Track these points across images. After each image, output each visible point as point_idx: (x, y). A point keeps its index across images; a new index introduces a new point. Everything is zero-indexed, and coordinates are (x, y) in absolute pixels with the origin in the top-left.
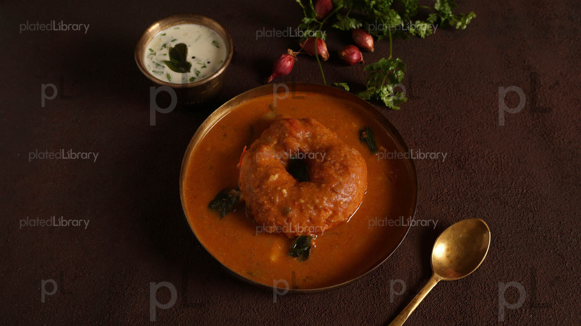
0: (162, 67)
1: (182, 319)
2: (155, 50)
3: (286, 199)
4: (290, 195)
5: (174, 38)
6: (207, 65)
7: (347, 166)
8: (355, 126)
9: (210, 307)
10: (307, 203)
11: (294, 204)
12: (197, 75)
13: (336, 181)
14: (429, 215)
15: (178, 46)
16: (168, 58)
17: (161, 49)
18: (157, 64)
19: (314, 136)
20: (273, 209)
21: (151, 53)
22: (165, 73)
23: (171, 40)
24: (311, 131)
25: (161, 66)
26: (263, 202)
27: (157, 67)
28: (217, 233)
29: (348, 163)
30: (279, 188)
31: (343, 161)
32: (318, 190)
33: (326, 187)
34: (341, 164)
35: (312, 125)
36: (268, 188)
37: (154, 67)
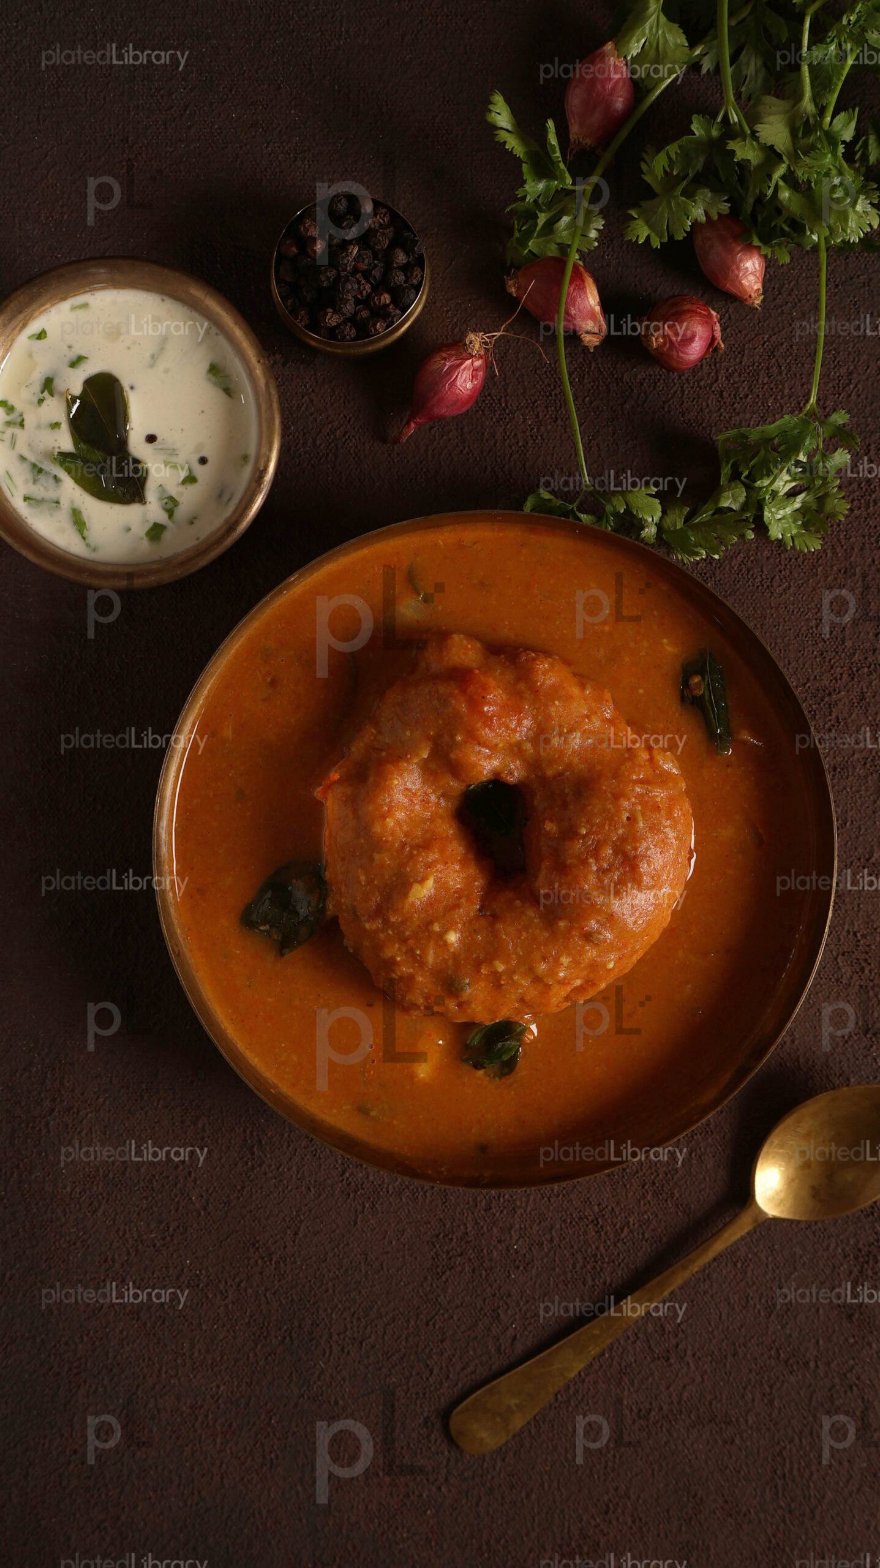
0: (51, 481)
1: (198, 1183)
2: (19, 406)
3: (455, 957)
4: (467, 944)
5: (78, 350)
6: (199, 471)
7: (635, 857)
8: (669, 649)
9: (266, 1156)
10: (514, 972)
11: (478, 971)
12: (170, 513)
13: (599, 912)
14: (856, 909)
15: (91, 383)
16: (66, 442)
17: (41, 401)
18: (34, 466)
19: (540, 734)
20: (420, 979)
21: (8, 418)
22: (65, 504)
23: (67, 360)
24: (534, 718)
25: (47, 473)
26: (394, 958)
27: (35, 481)
28: (270, 1000)
29: (636, 849)
30: (436, 927)
31: (623, 839)
32: (546, 934)
33: (570, 929)
34: (618, 850)
35: (536, 692)
36: (403, 923)
37: (27, 481)
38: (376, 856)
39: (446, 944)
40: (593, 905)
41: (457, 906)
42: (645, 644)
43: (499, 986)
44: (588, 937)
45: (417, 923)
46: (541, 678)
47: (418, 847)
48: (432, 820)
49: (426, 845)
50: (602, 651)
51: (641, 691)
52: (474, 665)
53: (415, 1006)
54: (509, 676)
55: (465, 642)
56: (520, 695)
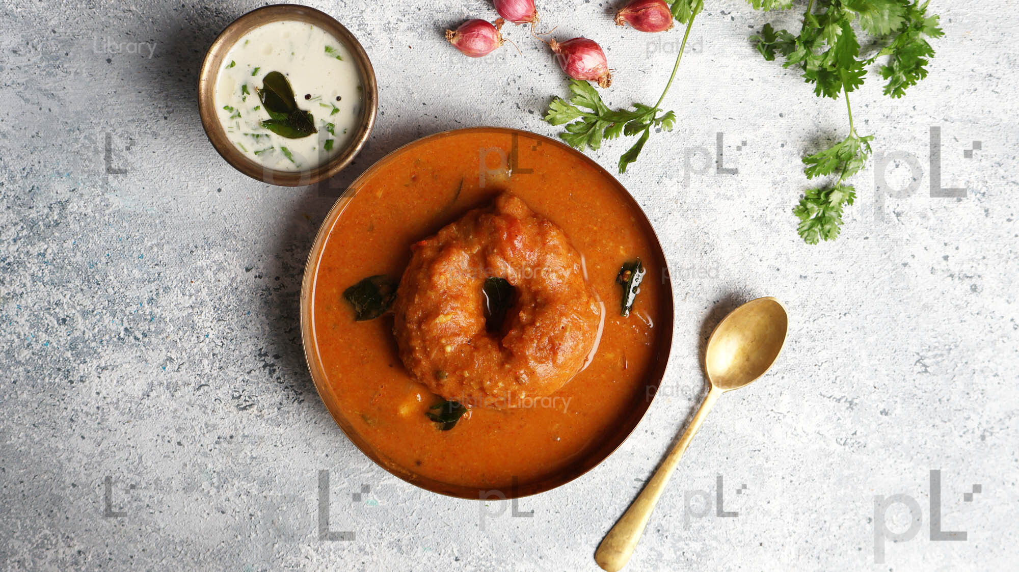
3: (446, 360)
4: (455, 356)
7: (558, 348)
10: (472, 380)
11: (454, 372)
13: (528, 368)
19: (537, 266)
20: (424, 363)
24: (538, 257)
26: (415, 347)
29: (561, 344)
30: (443, 341)
31: (556, 337)
33: (510, 370)
34: (551, 341)
35: (544, 244)
36: (427, 331)
38: (429, 292)
39: (444, 351)
40: (527, 363)
41: (459, 335)
42: (611, 244)
43: (461, 383)
44: (517, 379)
45: (434, 334)
46: (550, 238)
47: (452, 297)
48: (464, 286)
49: (456, 298)
50: (588, 239)
51: (599, 267)
52: (519, 217)
53: (416, 376)
54: (534, 231)
55: (519, 203)
56: (535, 242)
